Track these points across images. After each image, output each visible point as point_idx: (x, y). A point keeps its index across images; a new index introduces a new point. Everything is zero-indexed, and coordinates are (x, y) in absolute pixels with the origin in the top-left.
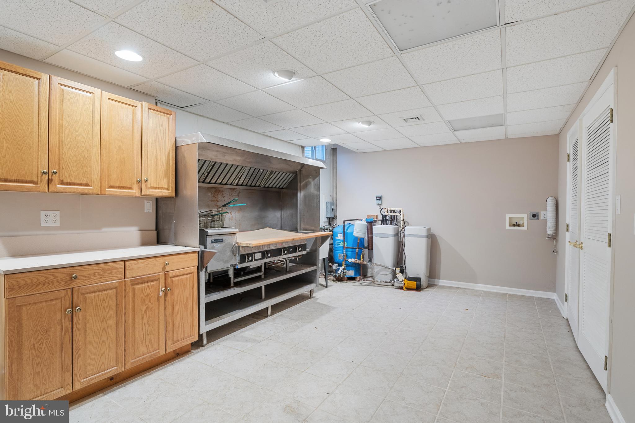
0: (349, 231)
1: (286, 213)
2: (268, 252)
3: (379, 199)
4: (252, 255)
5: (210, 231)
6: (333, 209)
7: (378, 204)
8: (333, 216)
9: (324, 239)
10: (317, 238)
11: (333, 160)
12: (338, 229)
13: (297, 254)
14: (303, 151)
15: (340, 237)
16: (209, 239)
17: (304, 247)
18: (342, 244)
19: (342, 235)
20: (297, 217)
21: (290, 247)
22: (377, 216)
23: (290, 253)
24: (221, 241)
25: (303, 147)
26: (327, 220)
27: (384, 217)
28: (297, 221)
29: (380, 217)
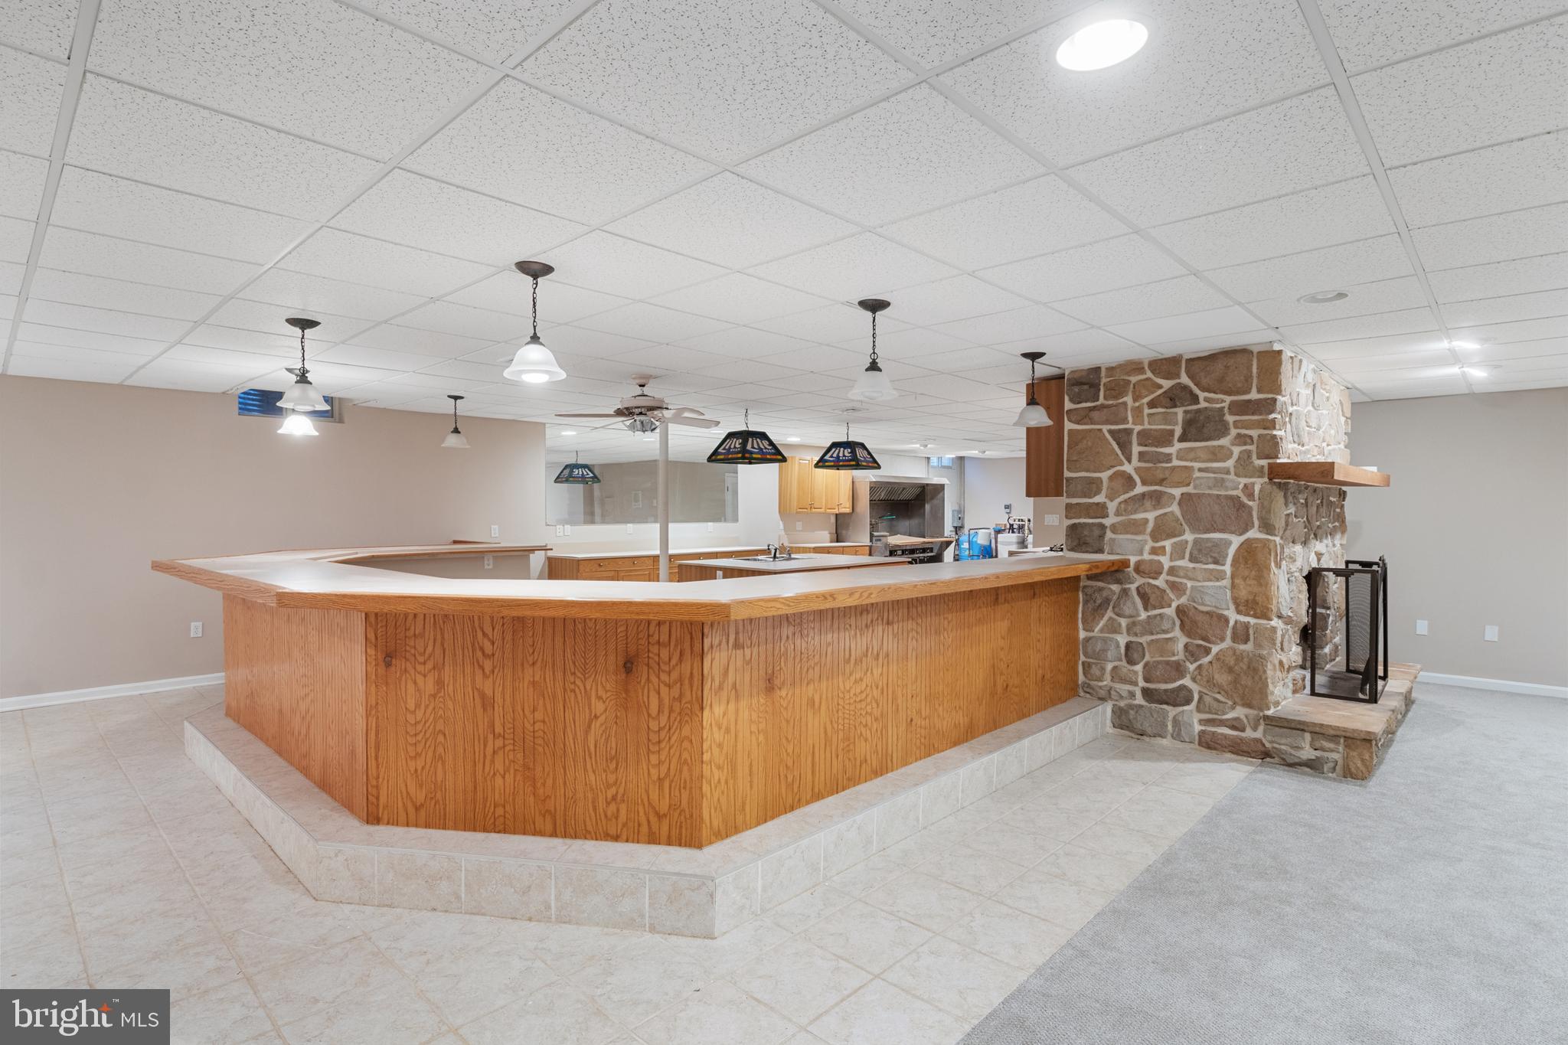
0: (975, 539)
1: (914, 522)
2: (906, 550)
3: (1007, 507)
4: (896, 551)
5: (875, 534)
6: (960, 518)
7: (1007, 513)
8: (960, 525)
9: (948, 543)
10: (942, 542)
11: (961, 464)
12: (964, 538)
13: (926, 555)
14: (928, 462)
15: (966, 545)
16: (874, 539)
17: (931, 550)
18: (967, 553)
19: (967, 544)
20: (924, 526)
21: (920, 549)
22: (1005, 525)
23: (921, 553)
24: (880, 540)
25: (929, 458)
26: (953, 529)
27: (1012, 525)
28: (924, 529)
29: (1008, 526)
